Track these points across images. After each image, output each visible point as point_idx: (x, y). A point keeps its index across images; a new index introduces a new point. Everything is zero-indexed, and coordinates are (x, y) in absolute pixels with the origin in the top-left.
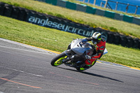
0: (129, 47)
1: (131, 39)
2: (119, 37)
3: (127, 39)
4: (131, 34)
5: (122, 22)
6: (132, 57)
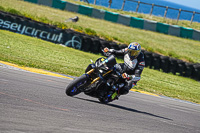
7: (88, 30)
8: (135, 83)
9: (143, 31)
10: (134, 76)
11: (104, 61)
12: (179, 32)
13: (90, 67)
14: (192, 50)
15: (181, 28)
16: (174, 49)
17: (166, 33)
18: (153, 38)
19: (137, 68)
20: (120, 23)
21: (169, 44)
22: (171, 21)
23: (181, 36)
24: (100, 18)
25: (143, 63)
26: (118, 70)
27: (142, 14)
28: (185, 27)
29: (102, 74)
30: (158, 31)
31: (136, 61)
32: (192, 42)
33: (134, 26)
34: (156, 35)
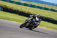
0: (12, 13)
1: (13, 10)
2: (8, 9)
3: (11, 10)
4: (13, 8)
5: (9, 3)
6: (13, 17)
7: (5, 6)
8: (39, 25)
9: (21, 6)
10: (38, 23)
11: (30, 19)
12: (31, 6)
13: (26, 20)
14: (34, 11)
15: (31, 5)
16: (29, 11)
17: (27, 6)
18: (23, 8)
19: (39, 20)
20: (14, 3)
21: (28, 9)
22: (28, 2)
23: (31, 7)
24: (8, 2)
25: (41, 19)
26: (34, 21)
27: (20, 1)
28: (32, 4)
29: (29, 22)
30: (25, 6)
31: (39, 19)
32: (34, 8)
33: (18, 4)
34: (24, 7)
